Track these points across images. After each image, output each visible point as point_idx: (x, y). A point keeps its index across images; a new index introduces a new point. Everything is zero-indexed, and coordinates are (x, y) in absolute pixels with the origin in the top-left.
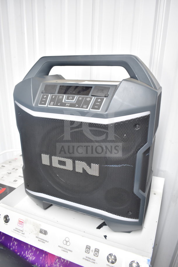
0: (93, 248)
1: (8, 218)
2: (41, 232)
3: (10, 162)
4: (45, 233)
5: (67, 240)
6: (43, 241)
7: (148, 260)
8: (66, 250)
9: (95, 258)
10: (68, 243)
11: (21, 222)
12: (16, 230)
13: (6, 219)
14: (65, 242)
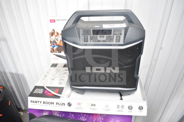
0: (120, 106)
1: (70, 104)
2: (92, 105)
3: (48, 72)
4: (95, 105)
5: (107, 105)
6: (94, 109)
7: (146, 104)
8: (107, 110)
9: (122, 109)
10: (108, 107)
11: (79, 104)
12: (77, 108)
13: (69, 105)
14: (106, 107)
